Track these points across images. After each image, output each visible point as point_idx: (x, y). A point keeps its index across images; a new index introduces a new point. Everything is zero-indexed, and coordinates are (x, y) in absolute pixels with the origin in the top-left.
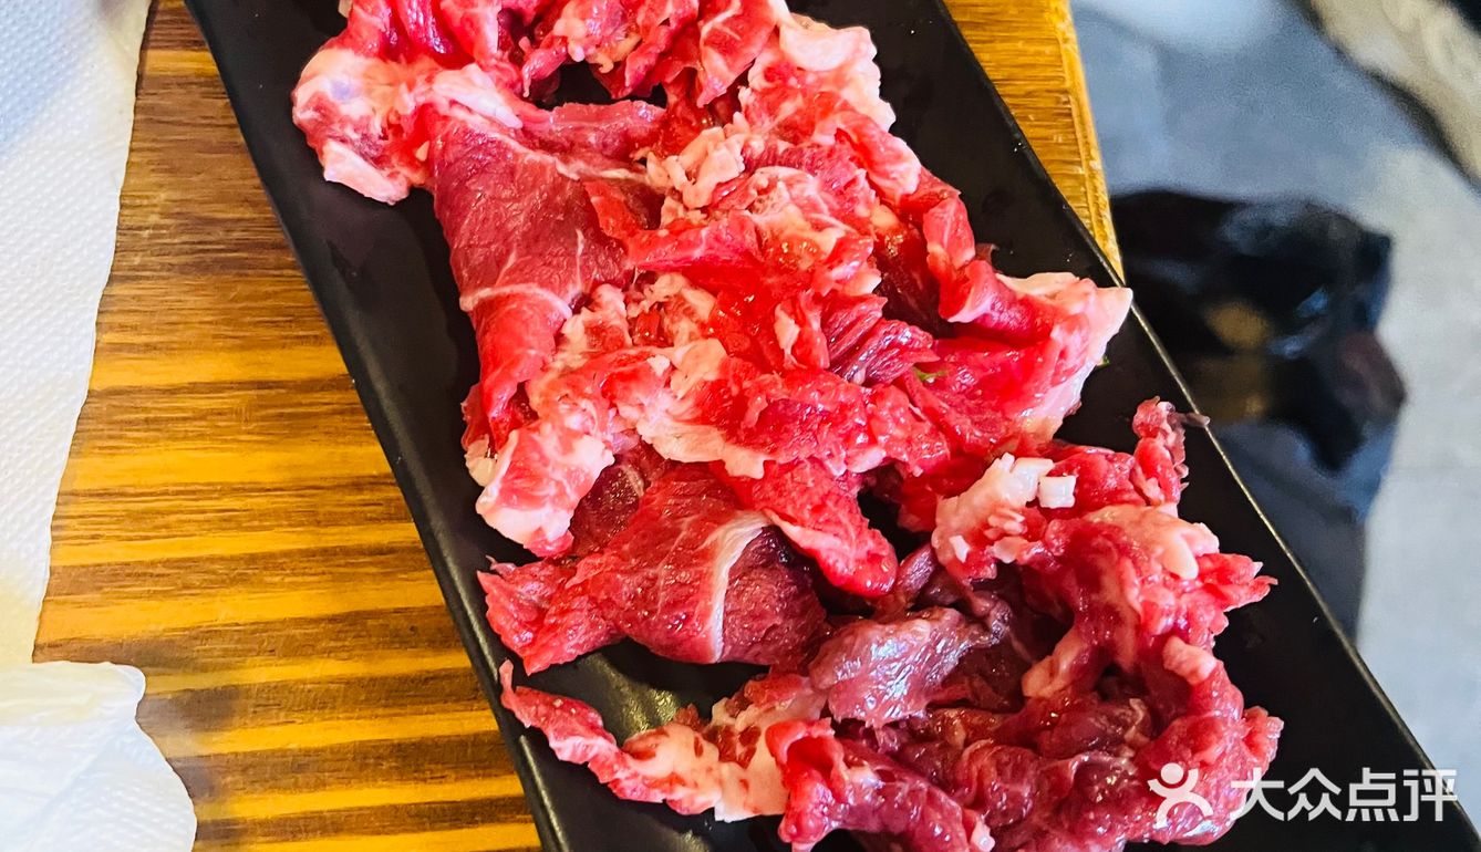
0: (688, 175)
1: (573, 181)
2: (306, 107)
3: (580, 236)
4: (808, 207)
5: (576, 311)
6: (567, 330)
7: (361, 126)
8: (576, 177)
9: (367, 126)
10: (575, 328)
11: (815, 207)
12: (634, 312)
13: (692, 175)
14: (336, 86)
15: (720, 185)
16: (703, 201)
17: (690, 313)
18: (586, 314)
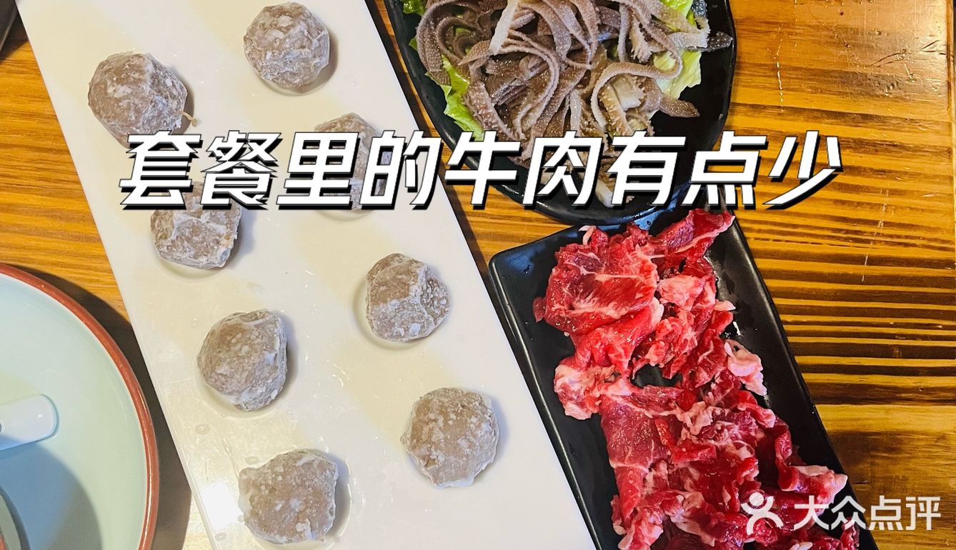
0: (691, 419)
1: (650, 419)
2: (560, 388)
3: (653, 443)
4: (734, 438)
5: (650, 470)
6: (647, 478)
7: (577, 393)
8: (651, 417)
9: (579, 394)
10: (650, 478)
11: (736, 438)
12: (671, 472)
13: (694, 420)
14: (570, 380)
15: (703, 427)
16: (697, 433)
17: (691, 476)
18: (654, 472)
